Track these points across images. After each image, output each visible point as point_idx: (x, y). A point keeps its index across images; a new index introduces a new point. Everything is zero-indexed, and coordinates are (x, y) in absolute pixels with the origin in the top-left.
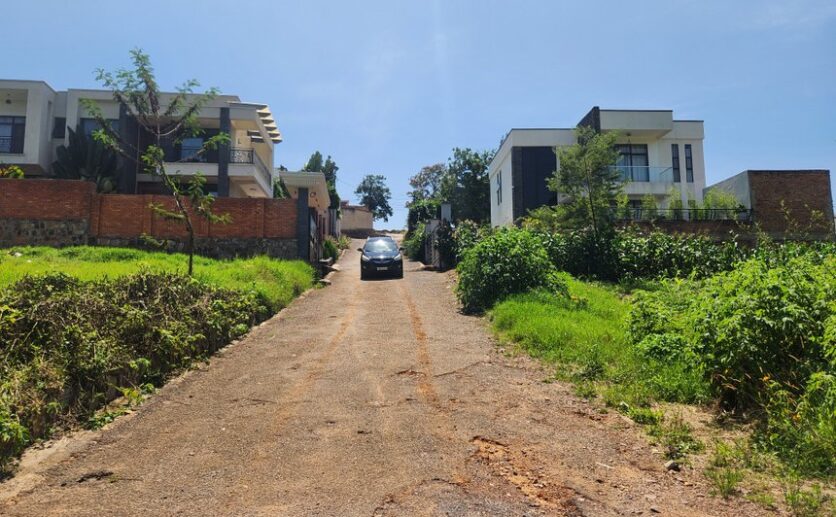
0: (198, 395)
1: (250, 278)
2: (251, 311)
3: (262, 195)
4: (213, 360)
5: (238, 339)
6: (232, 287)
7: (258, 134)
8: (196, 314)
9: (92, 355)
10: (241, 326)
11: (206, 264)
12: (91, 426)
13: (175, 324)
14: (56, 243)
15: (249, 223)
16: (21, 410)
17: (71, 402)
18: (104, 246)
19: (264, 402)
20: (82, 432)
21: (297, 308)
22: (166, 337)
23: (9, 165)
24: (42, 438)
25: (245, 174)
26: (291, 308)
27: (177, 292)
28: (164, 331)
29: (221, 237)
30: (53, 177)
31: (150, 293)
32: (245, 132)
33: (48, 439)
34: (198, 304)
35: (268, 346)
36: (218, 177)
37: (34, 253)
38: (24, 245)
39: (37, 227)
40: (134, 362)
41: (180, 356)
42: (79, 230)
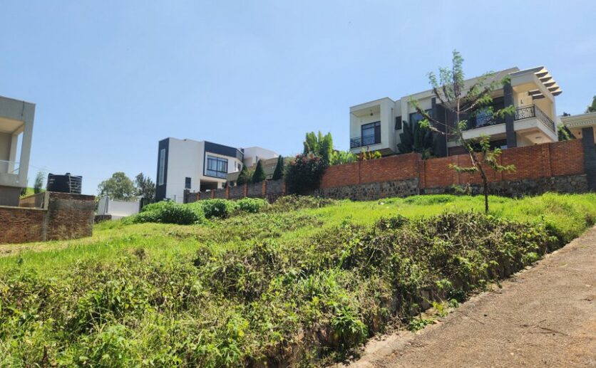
0: (491, 315)
1: (539, 212)
2: (542, 241)
3: (547, 141)
4: (506, 284)
5: (531, 265)
6: (522, 220)
7: (538, 92)
8: (489, 244)
9: (409, 275)
10: (532, 255)
11: (502, 202)
12: (411, 328)
13: (471, 253)
14: (402, 195)
15: (535, 166)
16: (364, 311)
17: (398, 308)
18: (429, 194)
19: (554, 333)
20: (405, 332)
21: (591, 238)
22: (464, 263)
23: (374, 151)
24: (380, 332)
25: (530, 126)
26: (584, 237)
27: (473, 226)
28: (461, 258)
29: (513, 179)
30: (397, 154)
31: (452, 228)
32: (527, 93)
33: (384, 333)
34: (491, 236)
35: (560, 274)
36: (507, 133)
37: (390, 202)
38: (384, 197)
39: (391, 186)
40: (439, 282)
41: (477, 279)
42: (413, 185)
